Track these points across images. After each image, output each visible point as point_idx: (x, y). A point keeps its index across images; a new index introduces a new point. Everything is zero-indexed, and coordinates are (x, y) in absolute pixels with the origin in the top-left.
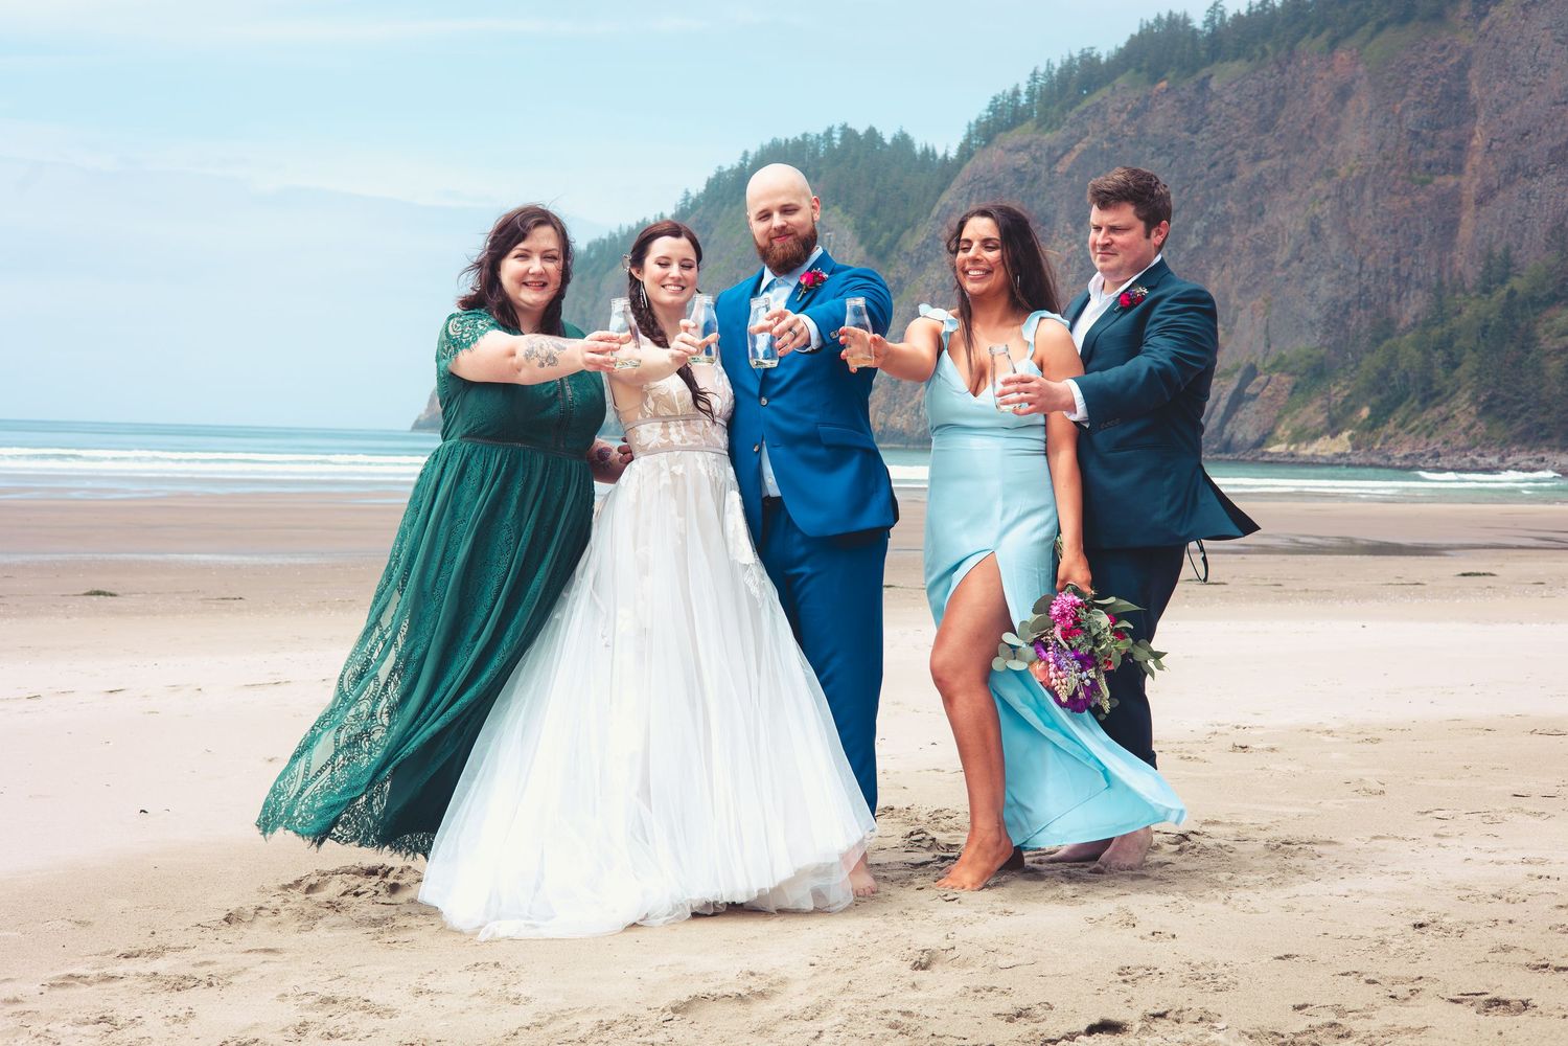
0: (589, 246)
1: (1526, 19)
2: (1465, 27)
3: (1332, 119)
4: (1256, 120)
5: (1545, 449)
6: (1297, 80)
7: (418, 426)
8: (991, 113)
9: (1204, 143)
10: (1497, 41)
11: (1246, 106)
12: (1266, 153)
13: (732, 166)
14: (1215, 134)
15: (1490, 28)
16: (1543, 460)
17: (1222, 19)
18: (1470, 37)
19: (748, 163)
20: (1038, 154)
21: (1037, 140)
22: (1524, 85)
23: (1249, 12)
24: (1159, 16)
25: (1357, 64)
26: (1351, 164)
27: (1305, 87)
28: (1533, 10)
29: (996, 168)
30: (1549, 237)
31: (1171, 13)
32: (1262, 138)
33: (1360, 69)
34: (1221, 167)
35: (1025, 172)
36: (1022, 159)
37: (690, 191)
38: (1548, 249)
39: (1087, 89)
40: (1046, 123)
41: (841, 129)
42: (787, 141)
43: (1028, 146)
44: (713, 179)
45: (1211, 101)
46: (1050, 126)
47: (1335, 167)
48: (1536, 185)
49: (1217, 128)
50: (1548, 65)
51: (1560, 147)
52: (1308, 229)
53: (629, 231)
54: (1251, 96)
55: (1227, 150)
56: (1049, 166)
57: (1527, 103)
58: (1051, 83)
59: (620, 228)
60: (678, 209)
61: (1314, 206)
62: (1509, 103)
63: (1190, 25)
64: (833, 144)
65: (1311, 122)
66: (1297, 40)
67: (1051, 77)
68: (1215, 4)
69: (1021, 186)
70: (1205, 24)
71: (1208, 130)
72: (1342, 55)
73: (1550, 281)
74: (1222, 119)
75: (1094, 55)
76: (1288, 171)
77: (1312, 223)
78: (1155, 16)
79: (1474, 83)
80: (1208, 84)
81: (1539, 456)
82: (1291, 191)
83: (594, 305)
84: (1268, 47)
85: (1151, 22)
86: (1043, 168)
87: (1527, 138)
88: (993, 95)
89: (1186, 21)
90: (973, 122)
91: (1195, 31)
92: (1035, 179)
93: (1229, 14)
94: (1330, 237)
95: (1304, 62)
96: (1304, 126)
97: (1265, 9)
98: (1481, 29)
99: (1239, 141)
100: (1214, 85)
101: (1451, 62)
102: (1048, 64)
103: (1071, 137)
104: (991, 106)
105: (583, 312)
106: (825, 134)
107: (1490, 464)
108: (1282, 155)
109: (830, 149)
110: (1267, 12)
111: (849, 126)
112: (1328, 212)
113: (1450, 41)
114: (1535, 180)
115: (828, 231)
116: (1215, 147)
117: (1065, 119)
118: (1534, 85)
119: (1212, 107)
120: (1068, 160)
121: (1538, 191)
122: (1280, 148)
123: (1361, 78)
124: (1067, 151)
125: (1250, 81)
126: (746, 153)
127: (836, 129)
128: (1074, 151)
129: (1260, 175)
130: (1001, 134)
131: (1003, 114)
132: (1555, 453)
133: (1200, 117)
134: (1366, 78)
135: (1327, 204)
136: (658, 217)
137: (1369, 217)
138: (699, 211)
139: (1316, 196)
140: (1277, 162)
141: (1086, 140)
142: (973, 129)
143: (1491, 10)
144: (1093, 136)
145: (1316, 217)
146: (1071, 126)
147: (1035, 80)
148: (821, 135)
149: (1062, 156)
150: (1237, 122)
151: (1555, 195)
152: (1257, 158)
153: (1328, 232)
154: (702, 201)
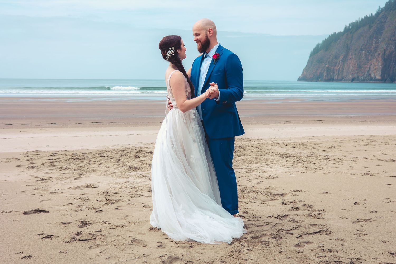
0: (350, 25)
7: (299, 79)
37: (380, 6)
44: (388, 2)
53: (362, 19)
59: (359, 19)
60: (377, 12)
83: (351, 42)
105: (347, 45)
136: (371, 15)
138: (384, 12)
154: (384, 9)
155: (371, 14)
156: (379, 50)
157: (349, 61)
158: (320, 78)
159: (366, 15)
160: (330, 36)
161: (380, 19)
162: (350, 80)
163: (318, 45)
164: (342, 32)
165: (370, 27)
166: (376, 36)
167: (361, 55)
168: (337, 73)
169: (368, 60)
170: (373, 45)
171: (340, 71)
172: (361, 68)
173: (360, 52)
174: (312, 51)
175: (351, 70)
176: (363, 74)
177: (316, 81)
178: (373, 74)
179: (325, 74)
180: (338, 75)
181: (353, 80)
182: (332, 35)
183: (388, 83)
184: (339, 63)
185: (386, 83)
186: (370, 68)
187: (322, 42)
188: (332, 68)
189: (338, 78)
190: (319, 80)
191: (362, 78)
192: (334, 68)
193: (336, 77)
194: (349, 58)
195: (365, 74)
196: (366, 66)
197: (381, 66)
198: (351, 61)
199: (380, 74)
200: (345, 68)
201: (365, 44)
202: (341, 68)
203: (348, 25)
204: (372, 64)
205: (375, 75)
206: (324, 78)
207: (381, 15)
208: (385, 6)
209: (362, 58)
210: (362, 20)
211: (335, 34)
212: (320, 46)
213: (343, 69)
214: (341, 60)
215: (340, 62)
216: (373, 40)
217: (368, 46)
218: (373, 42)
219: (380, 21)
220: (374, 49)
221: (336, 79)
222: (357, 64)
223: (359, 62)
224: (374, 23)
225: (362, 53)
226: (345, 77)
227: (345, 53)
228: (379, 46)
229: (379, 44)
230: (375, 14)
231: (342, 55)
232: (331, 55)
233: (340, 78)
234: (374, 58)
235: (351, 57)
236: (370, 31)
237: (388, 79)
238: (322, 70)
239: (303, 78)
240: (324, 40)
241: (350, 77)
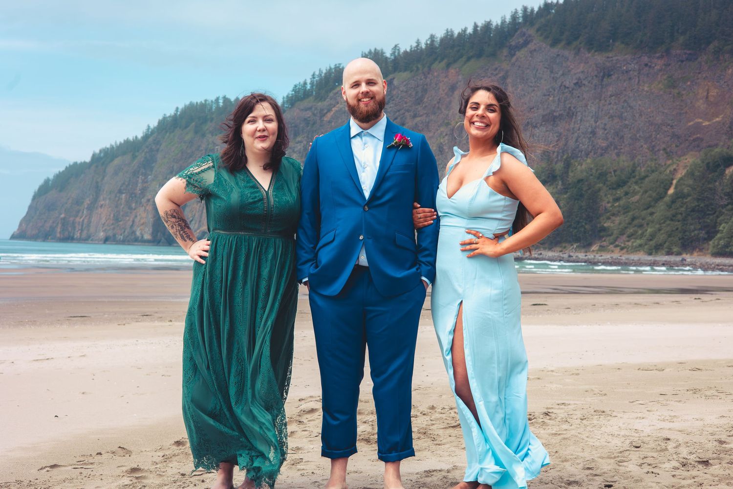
0: (100, 151)
1: (532, 57)
2: (505, 60)
3: (448, 100)
4: (414, 99)
5: (542, 249)
6: (432, 81)
7: (13, 237)
8: (293, 93)
9: (391, 109)
10: (519, 67)
11: (410, 92)
12: (419, 114)
13: (171, 114)
14: (396, 105)
15: (516, 61)
16: (541, 254)
17: (399, 53)
18: (508, 65)
19: (179, 113)
20: (316, 112)
21: (315, 105)
22: (531, 87)
23: (411, 50)
24: (370, 50)
25: (458, 75)
26: (456, 119)
27: (436, 85)
28: (535, 53)
29: (296, 118)
30: (543, 155)
31: (375, 49)
32: (417, 107)
33: (460, 77)
34: (398, 120)
35: (310, 120)
36: (309, 114)
37: (150, 125)
38: (542, 160)
39: (337, 83)
40: (320, 98)
41: (223, 98)
42: (197, 103)
43: (310, 108)
44: (162, 120)
45: (394, 90)
46: (321, 99)
47: (449, 121)
48: (537, 131)
49: (397, 102)
50: (541, 78)
51: (546, 115)
52: (438, 149)
54: (412, 88)
55: (401, 112)
56: (321, 117)
57: (533, 95)
58: (321, 79)
59: (116, 142)
60: (144, 134)
61: (440, 139)
62: (524, 95)
63: (384, 55)
64: (219, 105)
65: (439, 101)
66: (433, 63)
67: (322, 77)
68: (396, 46)
69: (308, 126)
70: (391, 55)
71: (393, 103)
72: (452, 71)
73: (543, 174)
74: (399, 98)
75: (341, 67)
76: (428, 123)
77: (440, 146)
78: (368, 50)
79: (510, 85)
80: (393, 82)
81: (539, 252)
82: (430, 131)
83: (103, 178)
84: (419, 66)
85: (367, 53)
86: (318, 118)
87: (532, 110)
88: (295, 84)
89: (383, 53)
90: (285, 96)
91: (386, 58)
92: (314, 124)
93: (402, 51)
94: (448, 152)
95: (436, 74)
96: (436, 102)
97: (418, 49)
98: (512, 61)
99: (407, 108)
100: (396, 82)
101: (500, 75)
102: (320, 70)
103: (331, 104)
104: (293, 89)
105: (97, 182)
106: (215, 100)
107: (518, 256)
108: (426, 115)
109: (218, 108)
110: (419, 51)
111: (227, 97)
112: (447, 141)
113: (499, 66)
114: (536, 129)
115: (217, 146)
116: (396, 110)
117: (328, 96)
118: (535, 87)
119: (394, 92)
120: (329, 115)
121: (538, 134)
122: (425, 112)
123: (460, 82)
124: (329, 110)
125: (412, 81)
126: (177, 108)
127: (220, 98)
128: (332, 111)
129: (416, 124)
130: (299, 102)
131: (299, 94)
132: (546, 251)
133: (389, 97)
134: (462, 82)
135: (446, 138)
136: (135, 138)
137: (465, 144)
138: (155, 135)
139: (441, 134)
140: (424, 117)
141: (337, 106)
142: (285, 99)
143: (517, 53)
144: (341, 104)
145: (441, 143)
146: (331, 99)
147: (314, 78)
148: (214, 101)
149: (327, 113)
150: (406, 100)
151: (545, 136)
152: (415, 116)
153: (447, 150)
154: (156, 131)
155: (135, 136)
156: (148, 194)
157: (100, 209)
158: (50, 236)
159: (128, 138)
160: (67, 167)
161: (150, 145)
162: (101, 240)
163: (47, 181)
164: (87, 162)
165: (134, 157)
166: (144, 171)
167: (118, 200)
168: (80, 228)
169: (130, 208)
170: (139, 185)
171: (84, 226)
172: (120, 221)
173: (118, 195)
174: (37, 191)
175: (104, 224)
176: (123, 230)
177: (44, 241)
178: (140, 232)
179: (59, 230)
180: (82, 230)
181: (106, 240)
182: (70, 166)
183: (163, 246)
184: (83, 212)
185: (160, 246)
186: (133, 221)
187: (54, 176)
188: (72, 219)
189: (82, 237)
190: (48, 239)
191: (122, 237)
192: (74, 220)
193: (79, 235)
194: (100, 205)
195: (126, 233)
196: (128, 218)
197: (151, 219)
198: (103, 209)
199: (151, 232)
200: (92, 220)
201: (126, 183)
202: (86, 221)
203: (97, 151)
204: (138, 216)
205: (143, 233)
206: (58, 235)
207: (151, 139)
208: (158, 126)
209: (121, 205)
210: (121, 144)
211: (75, 164)
212: (50, 182)
213: (89, 222)
214: (86, 207)
215: (85, 210)
216: (138, 177)
217: (131, 186)
218: (138, 180)
219: (149, 148)
220: (140, 192)
221: (79, 237)
222: (112, 215)
223: (115, 211)
224: (140, 151)
225: (121, 197)
226: (93, 236)
227: (93, 196)
228: (148, 188)
229: (149, 184)
230: (143, 138)
231: (88, 199)
232: (69, 199)
233: (84, 235)
234: (141, 205)
235: (103, 202)
236: (134, 163)
237: (162, 241)
238: (53, 222)
239: (21, 235)
240: (58, 173)
241: (102, 235)
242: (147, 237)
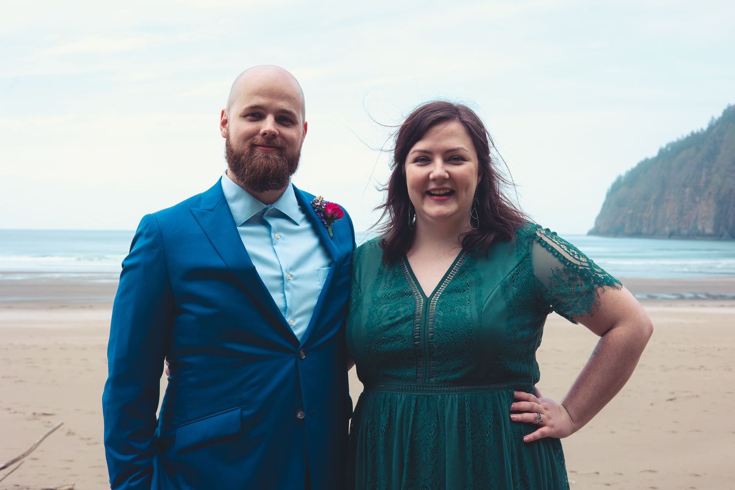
7: (590, 233)
59: (683, 136)
60: (709, 125)
83: (669, 174)
105: (663, 177)
136: (699, 130)
154: (720, 121)
156: (710, 187)
157: (665, 204)
158: (620, 231)
159: (693, 131)
160: (638, 164)
161: (714, 136)
162: (666, 235)
163: (619, 179)
164: (654, 158)
165: (698, 150)
166: (707, 164)
167: (683, 194)
168: (647, 223)
169: (695, 202)
170: (703, 178)
171: (651, 221)
172: (684, 216)
173: (682, 189)
174: (610, 188)
175: (669, 219)
176: (687, 225)
177: (614, 235)
178: (702, 226)
179: (627, 225)
180: (649, 226)
182: (642, 162)
183: (725, 241)
184: (650, 207)
185: (722, 241)
186: (697, 215)
187: (626, 174)
188: (639, 214)
190: (618, 234)
191: (686, 232)
192: (642, 215)
193: (646, 230)
194: (666, 200)
195: (690, 227)
196: (692, 212)
197: (713, 213)
198: (668, 203)
199: (713, 225)
200: (659, 215)
201: (691, 177)
202: (652, 216)
204: (700, 209)
205: (705, 226)
206: (627, 231)
207: (715, 131)
208: (722, 116)
209: (685, 199)
212: (622, 179)
213: (656, 217)
214: (652, 202)
215: (652, 205)
216: (702, 170)
217: (695, 180)
218: (702, 173)
219: (713, 140)
220: (703, 185)
221: (646, 233)
222: (677, 210)
223: (680, 206)
224: (704, 144)
225: (685, 191)
226: (660, 230)
227: (659, 190)
228: (712, 180)
229: (712, 176)
230: (708, 129)
231: (655, 194)
232: (637, 195)
233: (651, 231)
234: (704, 199)
235: (669, 197)
236: (698, 156)
237: (725, 235)
238: (623, 218)
239: (596, 232)
240: (630, 169)
241: (667, 229)
242: (709, 230)
